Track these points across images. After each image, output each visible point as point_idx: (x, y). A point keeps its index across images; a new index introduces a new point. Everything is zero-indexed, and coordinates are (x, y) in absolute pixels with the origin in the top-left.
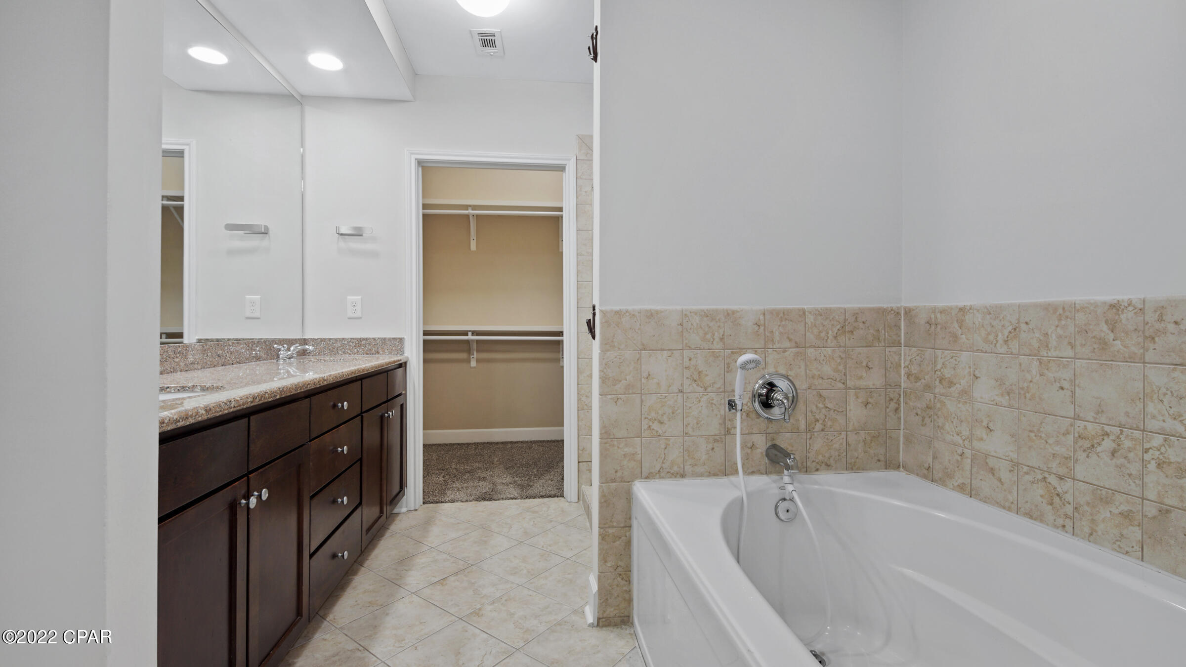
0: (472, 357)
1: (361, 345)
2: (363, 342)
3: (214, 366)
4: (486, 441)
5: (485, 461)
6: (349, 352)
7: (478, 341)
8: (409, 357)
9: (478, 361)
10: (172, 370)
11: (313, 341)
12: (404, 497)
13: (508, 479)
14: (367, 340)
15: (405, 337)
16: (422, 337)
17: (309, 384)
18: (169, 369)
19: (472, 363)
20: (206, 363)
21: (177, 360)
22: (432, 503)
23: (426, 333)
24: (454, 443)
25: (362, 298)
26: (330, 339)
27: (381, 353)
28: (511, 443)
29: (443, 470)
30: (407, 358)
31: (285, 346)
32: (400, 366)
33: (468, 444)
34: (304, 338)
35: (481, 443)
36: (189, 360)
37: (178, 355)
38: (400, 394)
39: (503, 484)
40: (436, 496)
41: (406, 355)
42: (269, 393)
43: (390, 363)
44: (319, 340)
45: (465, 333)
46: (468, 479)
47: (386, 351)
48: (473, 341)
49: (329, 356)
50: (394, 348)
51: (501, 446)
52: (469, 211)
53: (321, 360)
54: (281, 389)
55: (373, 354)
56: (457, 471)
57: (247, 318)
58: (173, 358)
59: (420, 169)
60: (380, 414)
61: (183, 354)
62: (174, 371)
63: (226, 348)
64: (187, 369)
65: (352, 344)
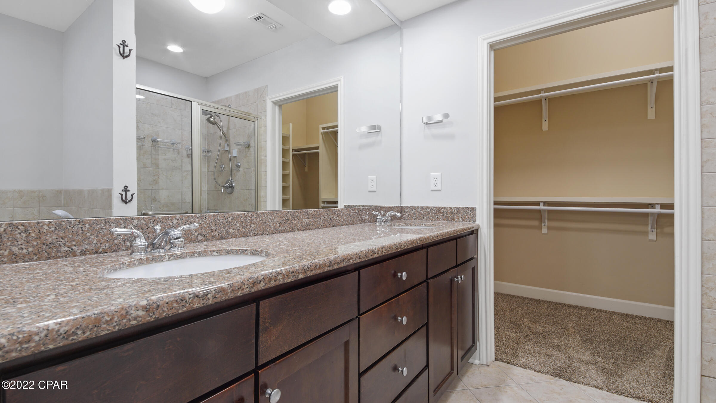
0: (543, 224)
1: (440, 212)
2: (442, 211)
3: (327, 227)
4: (558, 301)
5: (558, 324)
6: (432, 218)
7: (549, 211)
8: (480, 225)
9: (549, 228)
10: (290, 230)
11: (407, 209)
12: (476, 351)
13: (587, 357)
14: (445, 209)
15: (476, 207)
16: (492, 207)
17: (351, 259)
18: (288, 229)
19: (543, 230)
20: (320, 224)
21: (295, 222)
22: (503, 361)
23: (496, 203)
24: (527, 297)
25: (441, 174)
26: (418, 207)
27: (456, 220)
28: (586, 309)
29: (516, 325)
30: (478, 226)
31: (382, 212)
32: (472, 233)
33: (540, 301)
34: (401, 206)
35: (553, 302)
36: (306, 222)
37: (296, 218)
38: (472, 259)
39: (582, 361)
40: (507, 354)
41: (477, 223)
42: (284, 273)
43: (464, 230)
44: (411, 208)
45: (537, 204)
46: (540, 343)
47: (460, 219)
48: (544, 210)
49: (418, 221)
50: (467, 217)
51: (575, 310)
52: (541, 94)
53: (408, 224)
54: (306, 267)
55: (449, 221)
56: (529, 329)
57: (369, 191)
58: (292, 220)
59: (493, 52)
60: (450, 277)
61: (300, 217)
62: (293, 230)
63: (336, 213)
64: (303, 229)
65: (434, 212)
